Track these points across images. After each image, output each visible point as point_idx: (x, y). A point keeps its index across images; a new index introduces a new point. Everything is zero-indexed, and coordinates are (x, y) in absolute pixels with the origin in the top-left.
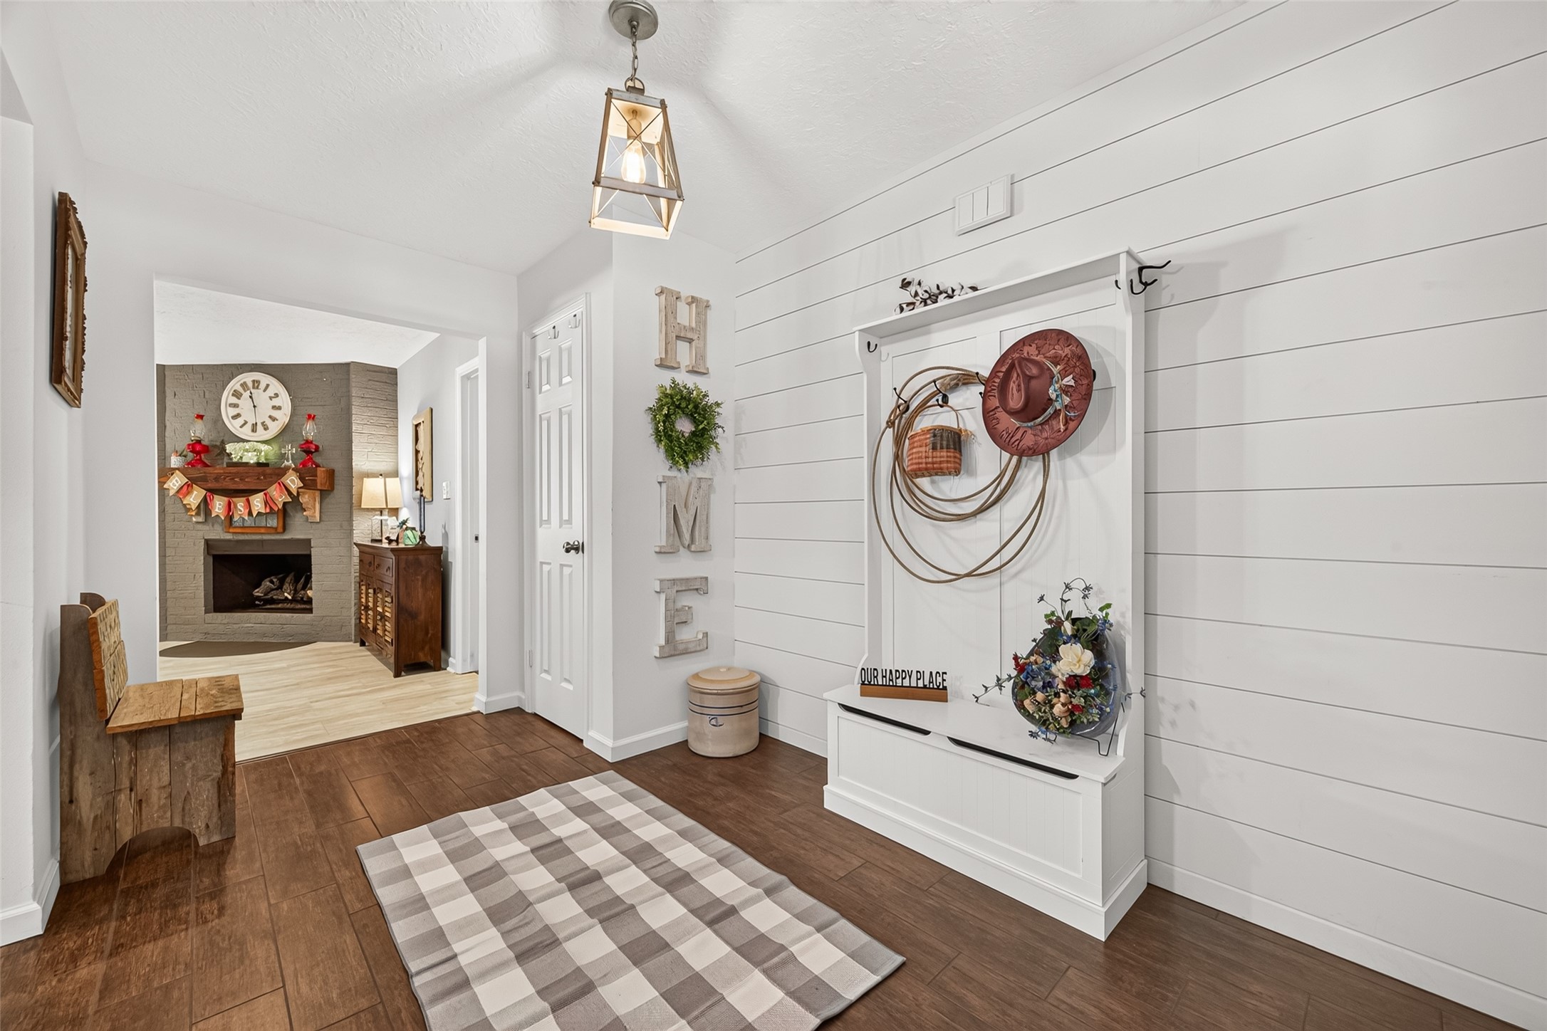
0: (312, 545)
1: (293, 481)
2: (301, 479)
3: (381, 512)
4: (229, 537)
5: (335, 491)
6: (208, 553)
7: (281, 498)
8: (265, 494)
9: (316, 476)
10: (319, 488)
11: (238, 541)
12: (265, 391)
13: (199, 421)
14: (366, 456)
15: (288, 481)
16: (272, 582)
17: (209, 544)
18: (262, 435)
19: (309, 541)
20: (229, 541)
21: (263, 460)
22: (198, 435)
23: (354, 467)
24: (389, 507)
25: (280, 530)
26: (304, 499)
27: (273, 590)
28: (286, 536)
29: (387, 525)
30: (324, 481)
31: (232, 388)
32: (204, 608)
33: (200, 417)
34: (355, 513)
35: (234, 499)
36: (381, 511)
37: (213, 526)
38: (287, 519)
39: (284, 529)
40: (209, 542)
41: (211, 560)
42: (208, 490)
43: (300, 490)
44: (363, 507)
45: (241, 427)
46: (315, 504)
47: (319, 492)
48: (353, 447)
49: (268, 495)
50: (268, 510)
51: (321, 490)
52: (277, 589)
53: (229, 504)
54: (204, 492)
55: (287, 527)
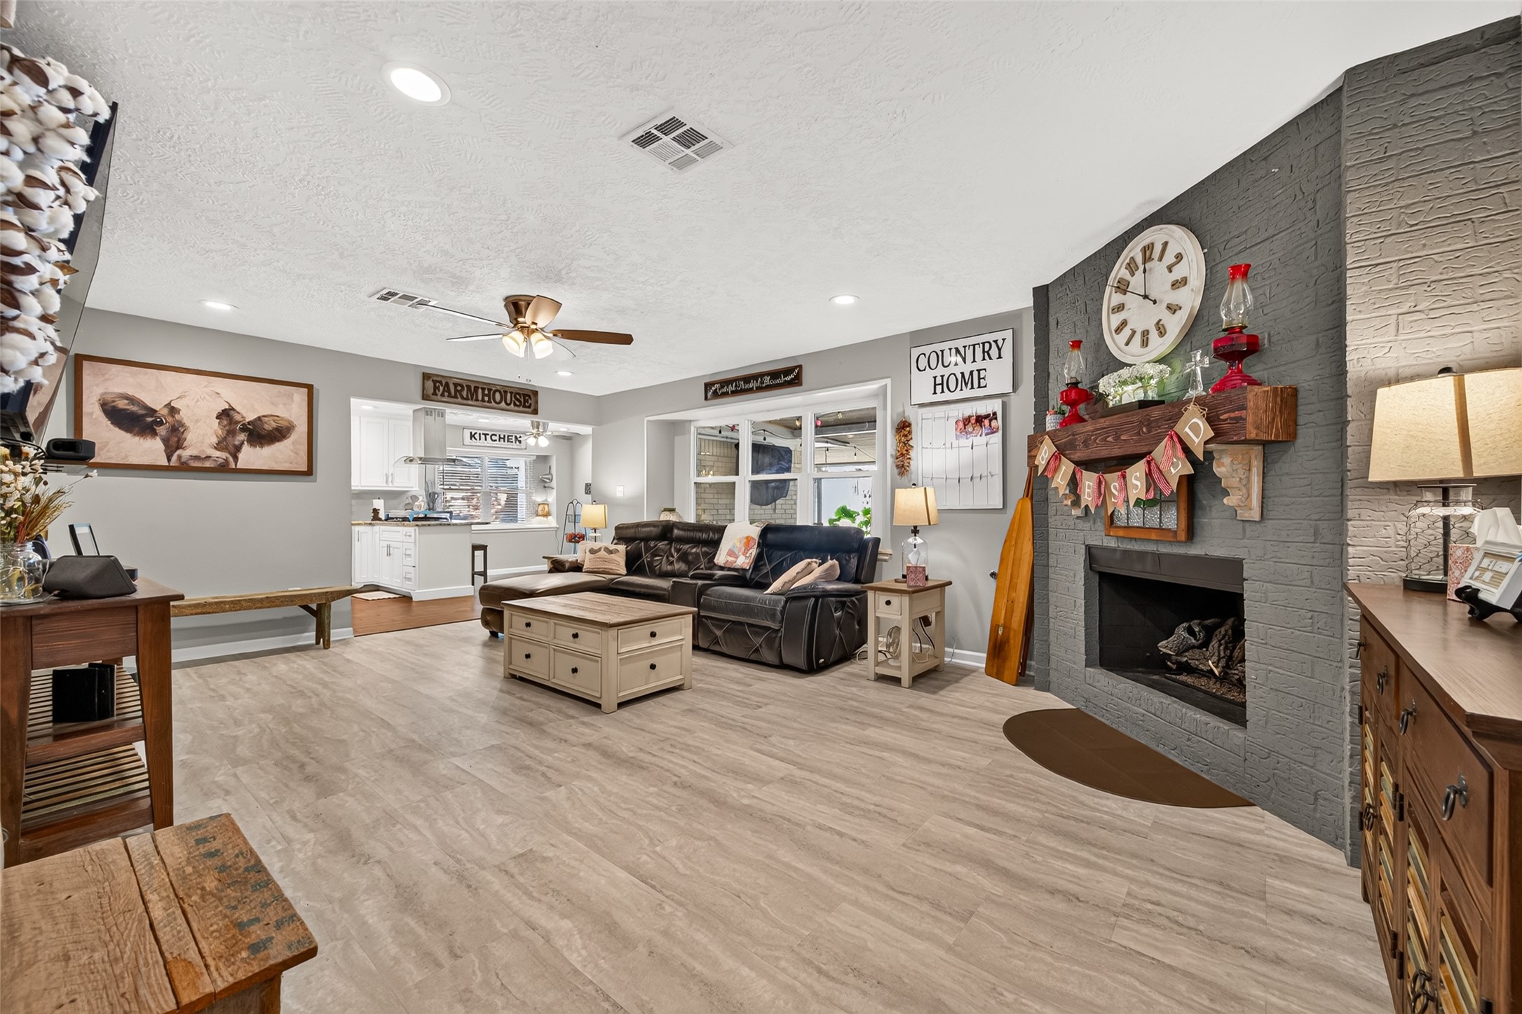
0: (1245, 575)
1: (1195, 429)
2: (1210, 420)
3: (1446, 492)
4: (1111, 543)
5: (1300, 441)
6: (1091, 568)
7: (1177, 468)
8: (1149, 463)
9: (1243, 408)
10: (1252, 434)
11: (1126, 553)
12: (1160, 259)
13: (1076, 352)
14: (1392, 328)
15: (1187, 429)
16: (1191, 631)
17: (1091, 554)
18: (1159, 346)
19: (1237, 564)
20: (1114, 550)
21: (1152, 395)
22: (1073, 374)
23: (1349, 367)
24: (1478, 472)
25: (1182, 536)
26: (1222, 468)
27: (1193, 647)
28: (1195, 550)
29: (1467, 535)
30: (1266, 419)
31: (1115, 278)
32: (1084, 657)
33: (1077, 344)
34: (1352, 494)
35: (1107, 476)
36: (1445, 490)
37: (1094, 523)
38: (1198, 513)
39: (1191, 533)
40: (1093, 551)
41: (1096, 579)
42: (1077, 463)
43: (1211, 446)
44: (1374, 476)
45: (1127, 344)
46: (1249, 478)
47: (1260, 448)
48: (1349, 309)
49: (1153, 464)
50: (1151, 496)
51: (1264, 444)
52: (1200, 647)
53: (1100, 483)
54: (1073, 466)
55: (1198, 531)
